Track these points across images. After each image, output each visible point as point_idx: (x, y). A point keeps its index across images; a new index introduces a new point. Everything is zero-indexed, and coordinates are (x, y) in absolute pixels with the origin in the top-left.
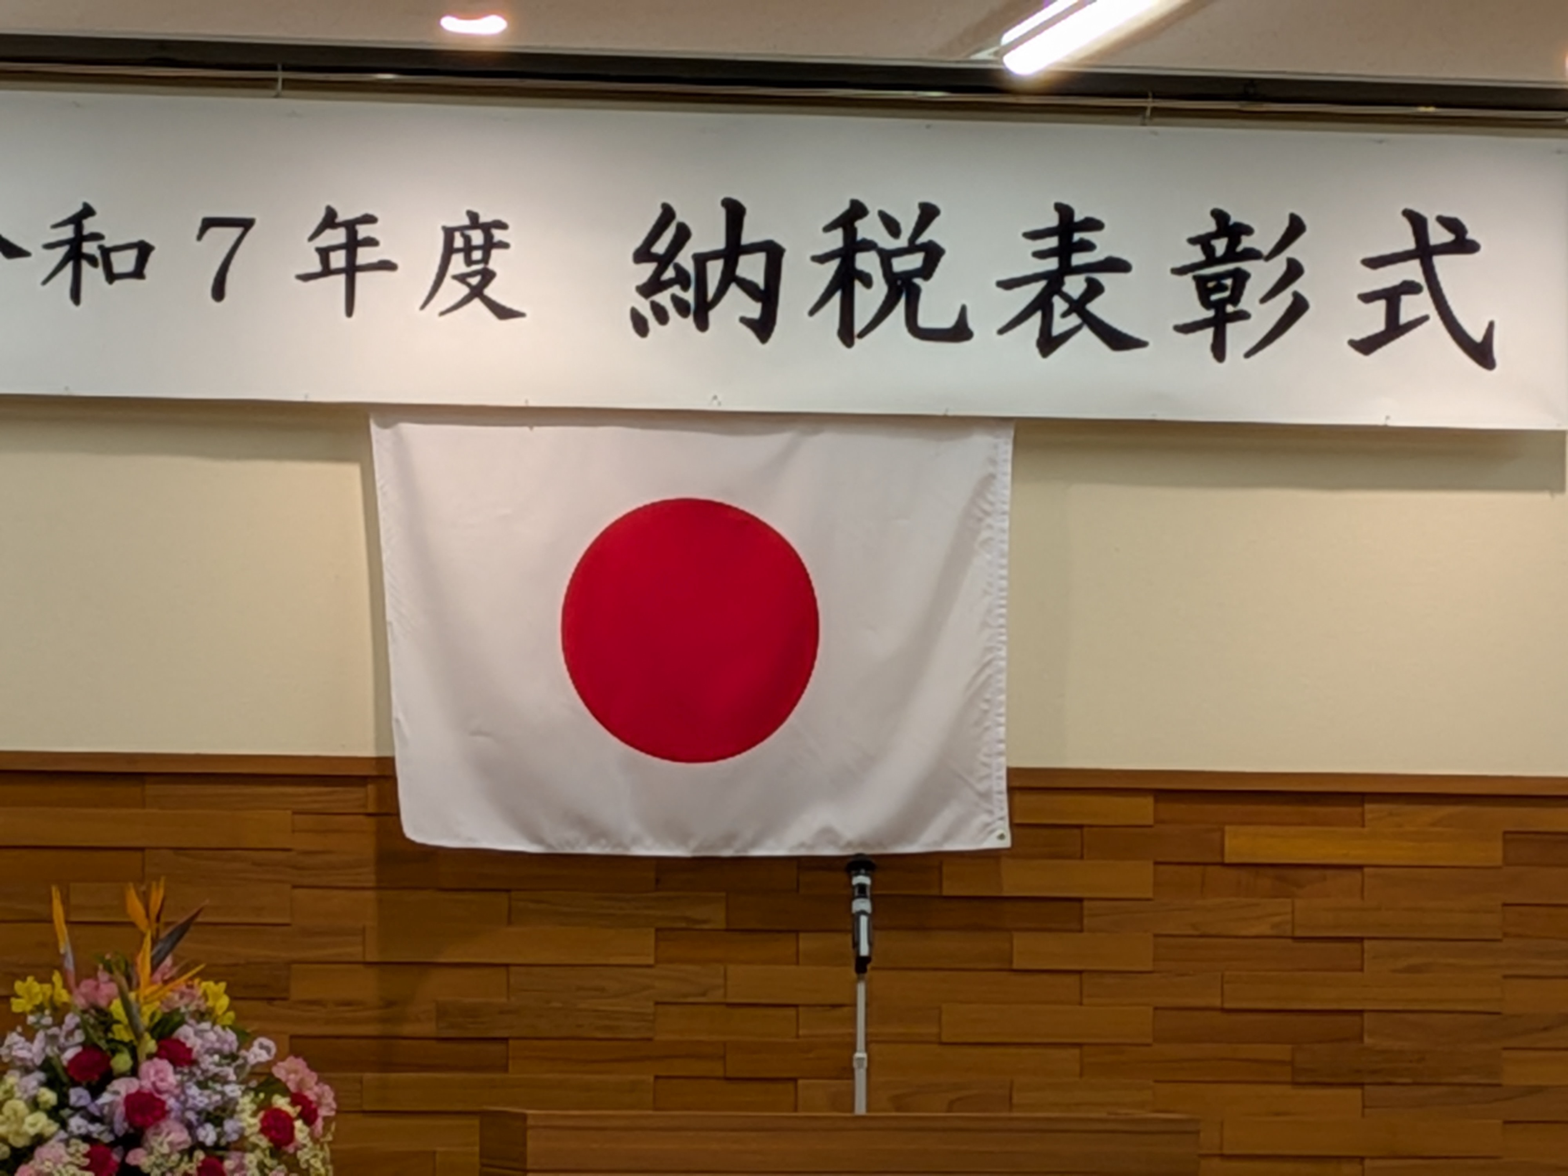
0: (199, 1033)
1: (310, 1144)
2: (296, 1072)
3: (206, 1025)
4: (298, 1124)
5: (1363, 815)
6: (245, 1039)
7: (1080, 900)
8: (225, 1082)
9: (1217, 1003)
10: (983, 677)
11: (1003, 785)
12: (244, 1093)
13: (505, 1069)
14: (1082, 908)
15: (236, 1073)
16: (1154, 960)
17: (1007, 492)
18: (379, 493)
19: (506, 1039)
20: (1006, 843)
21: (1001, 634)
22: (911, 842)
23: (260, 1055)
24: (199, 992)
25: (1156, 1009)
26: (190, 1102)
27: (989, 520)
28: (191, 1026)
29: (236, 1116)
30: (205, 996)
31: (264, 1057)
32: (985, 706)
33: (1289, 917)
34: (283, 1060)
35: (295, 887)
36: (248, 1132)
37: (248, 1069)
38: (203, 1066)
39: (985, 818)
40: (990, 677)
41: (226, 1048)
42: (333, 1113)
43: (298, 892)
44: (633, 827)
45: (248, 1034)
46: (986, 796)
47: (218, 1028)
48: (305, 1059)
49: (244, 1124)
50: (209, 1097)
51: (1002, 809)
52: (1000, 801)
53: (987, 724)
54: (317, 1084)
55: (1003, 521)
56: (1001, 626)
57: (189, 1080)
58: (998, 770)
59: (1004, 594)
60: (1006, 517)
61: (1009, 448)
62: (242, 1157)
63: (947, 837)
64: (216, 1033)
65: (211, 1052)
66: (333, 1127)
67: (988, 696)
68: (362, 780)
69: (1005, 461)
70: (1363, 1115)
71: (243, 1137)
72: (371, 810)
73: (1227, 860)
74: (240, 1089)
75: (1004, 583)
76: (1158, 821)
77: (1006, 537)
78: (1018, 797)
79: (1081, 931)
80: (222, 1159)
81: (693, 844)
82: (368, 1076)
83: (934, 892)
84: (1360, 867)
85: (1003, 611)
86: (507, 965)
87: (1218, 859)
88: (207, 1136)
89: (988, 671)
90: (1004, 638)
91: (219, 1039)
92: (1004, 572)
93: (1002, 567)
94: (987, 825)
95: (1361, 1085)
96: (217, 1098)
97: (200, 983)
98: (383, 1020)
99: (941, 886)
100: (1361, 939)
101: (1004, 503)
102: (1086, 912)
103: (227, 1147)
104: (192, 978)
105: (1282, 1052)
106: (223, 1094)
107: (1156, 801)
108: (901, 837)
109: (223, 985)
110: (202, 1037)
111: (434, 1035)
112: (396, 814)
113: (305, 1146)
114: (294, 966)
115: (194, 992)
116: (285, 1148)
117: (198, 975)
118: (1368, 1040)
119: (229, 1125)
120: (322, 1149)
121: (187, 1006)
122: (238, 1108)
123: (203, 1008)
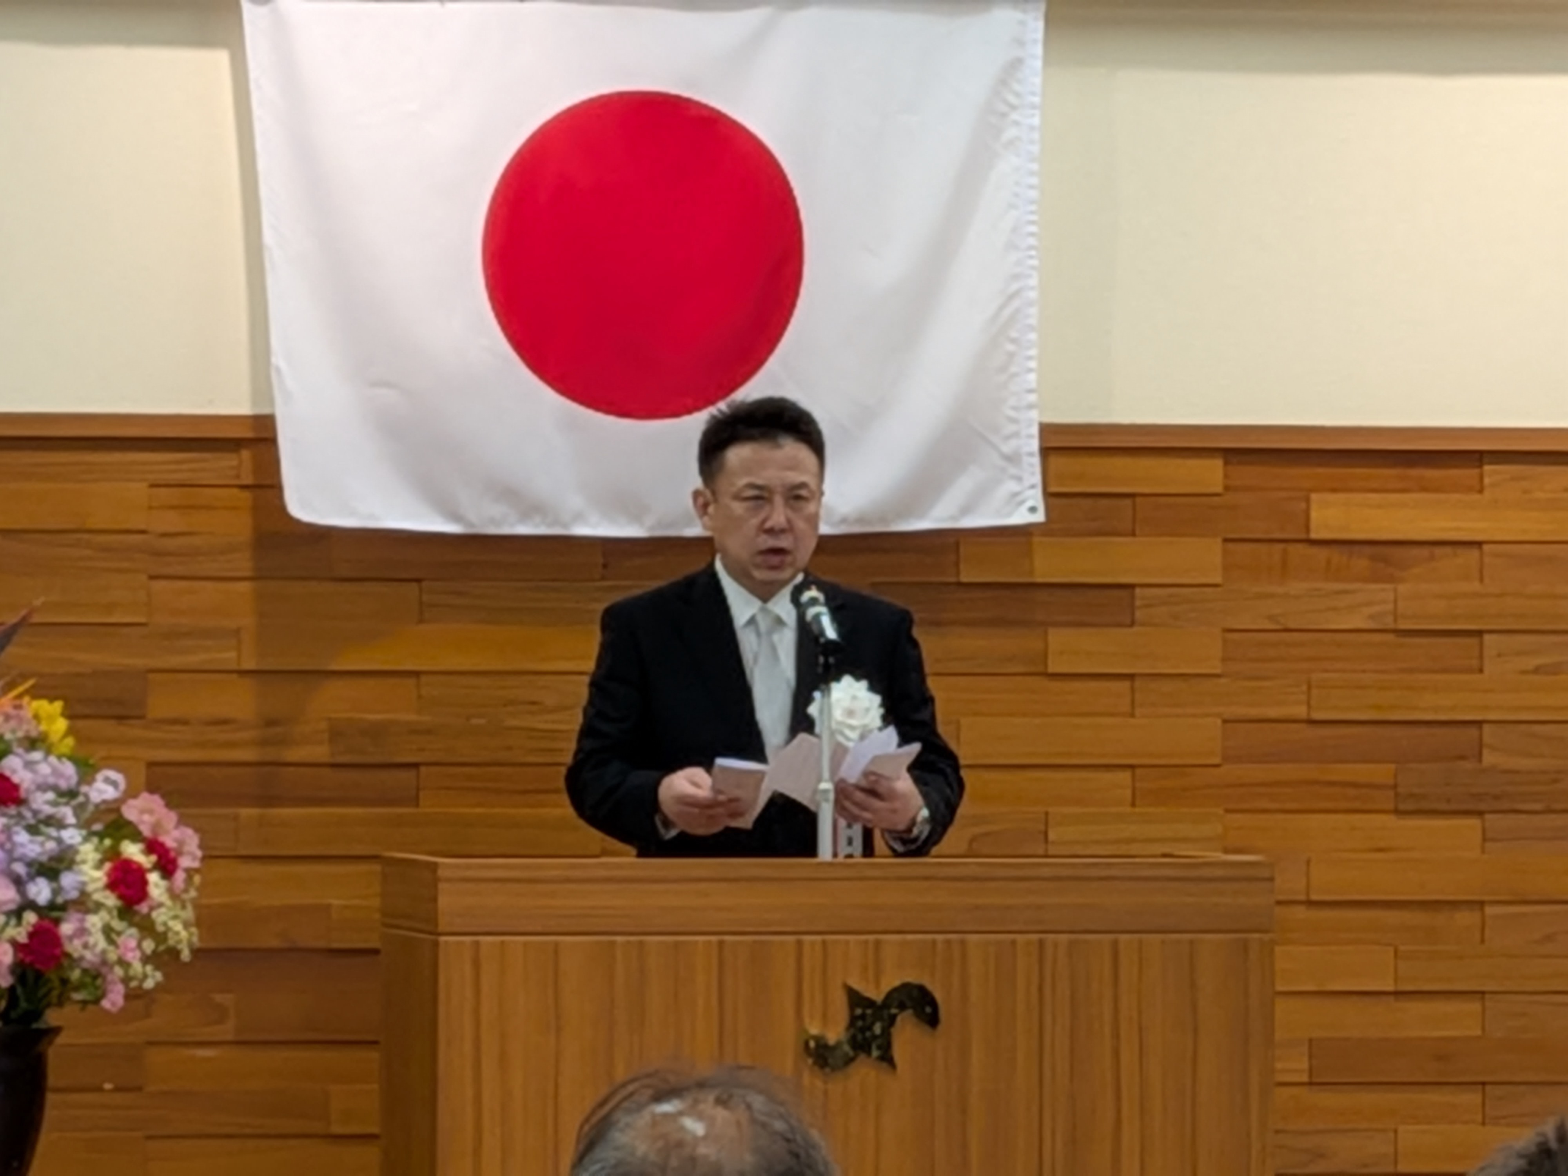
0: (29, 765)
1: (169, 903)
2: (151, 812)
3: (37, 755)
4: (154, 878)
5: (1481, 478)
6: (87, 773)
7: (1131, 587)
8: (61, 825)
9: (1301, 711)
10: (1007, 312)
11: (1034, 445)
12: (86, 839)
13: (415, 801)
14: (1133, 597)
15: (76, 815)
16: (1224, 660)
17: (1038, 80)
18: (252, 86)
19: (416, 766)
20: (1039, 517)
21: (1031, 257)
22: (921, 516)
23: (105, 792)
24: (28, 713)
25: (1225, 721)
26: (19, 852)
27: (1015, 116)
28: (17, 755)
29: (76, 868)
30: (36, 717)
31: (110, 793)
32: (1010, 347)
33: (1390, 607)
34: (135, 796)
35: (152, 578)
36: (90, 888)
37: (91, 808)
38: (35, 806)
39: (1012, 486)
40: (1017, 311)
41: (63, 785)
42: (196, 864)
43: (159, 585)
44: (575, 501)
45: (92, 766)
46: (1013, 459)
47: (53, 759)
48: (163, 796)
49: (84, 878)
50: (42, 844)
51: (1033, 474)
52: (1031, 465)
53: (1013, 369)
54: (177, 827)
55: (1033, 115)
56: (1031, 248)
57: (17, 824)
58: (1030, 426)
59: (1033, 208)
60: (1037, 112)
61: (1040, 25)
62: (82, 921)
63: (966, 510)
64: (50, 765)
65: (43, 788)
66: (197, 879)
67: (1014, 334)
68: (233, 445)
69: (1035, 41)
70: (1483, 851)
71: (84, 894)
72: (248, 480)
73: (1314, 535)
74: (80, 835)
75: (1033, 194)
76: (1227, 488)
77: (1036, 136)
78: (1056, 461)
79: (1132, 624)
80: (57, 922)
81: (650, 520)
82: (246, 812)
83: (952, 579)
84: (1479, 544)
85: (1033, 229)
86: (417, 674)
87: (1303, 536)
88: (39, 893)
89: (1016, 303)
90: (1035, 262)
91: (55, 772)
92: (1034, 181)
93: (1032, 173)
94: (1016, 494)
95: (1480, 813)
96: (51, 845)
97: (29, 704)
98: (264, 743)
99: (958, 573)
100: (1480, 633)
101: (1033, 94)
102: (1138, 603)
103: (63, 907)
104: (20, 696)
105: (1382, 772)
106: (59, 841)
107: (1226, 463)
108: (907, 510)
109: (58, 705)
110: (34, 772)
111: (326, 759)
112: (276, 487)
113: (160, 905)
114: (151, 676)
115: (22, 713)
116: (137, 908)
117: (27, 692)
118: (1489, 758)
119: (67, 880)
120: (184, 907)
121: (13, 731)
122: (78, 858)
123: (34, 734)
